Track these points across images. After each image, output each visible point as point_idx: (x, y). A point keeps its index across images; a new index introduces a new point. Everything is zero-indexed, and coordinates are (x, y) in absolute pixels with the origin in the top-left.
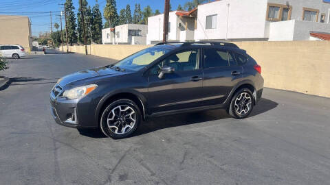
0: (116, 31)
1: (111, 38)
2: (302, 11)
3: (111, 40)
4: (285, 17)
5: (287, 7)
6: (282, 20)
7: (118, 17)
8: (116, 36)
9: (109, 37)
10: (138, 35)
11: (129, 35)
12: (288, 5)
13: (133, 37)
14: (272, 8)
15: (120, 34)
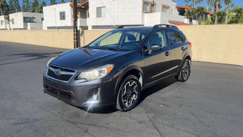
0: (10, 18)
1: (6, 24)
2: (161, 7)
3: (6, 26)
4: (152, 10)
5: (153, 3)
6: (151, 12)
7: (8, 6)
8: (11, 23)
9: (4, 24)
10: (33, 22)
11: (24, 22)
12: (154, 2)
13: (29, 24)
14: (145, 3)
15: (15, 21)
